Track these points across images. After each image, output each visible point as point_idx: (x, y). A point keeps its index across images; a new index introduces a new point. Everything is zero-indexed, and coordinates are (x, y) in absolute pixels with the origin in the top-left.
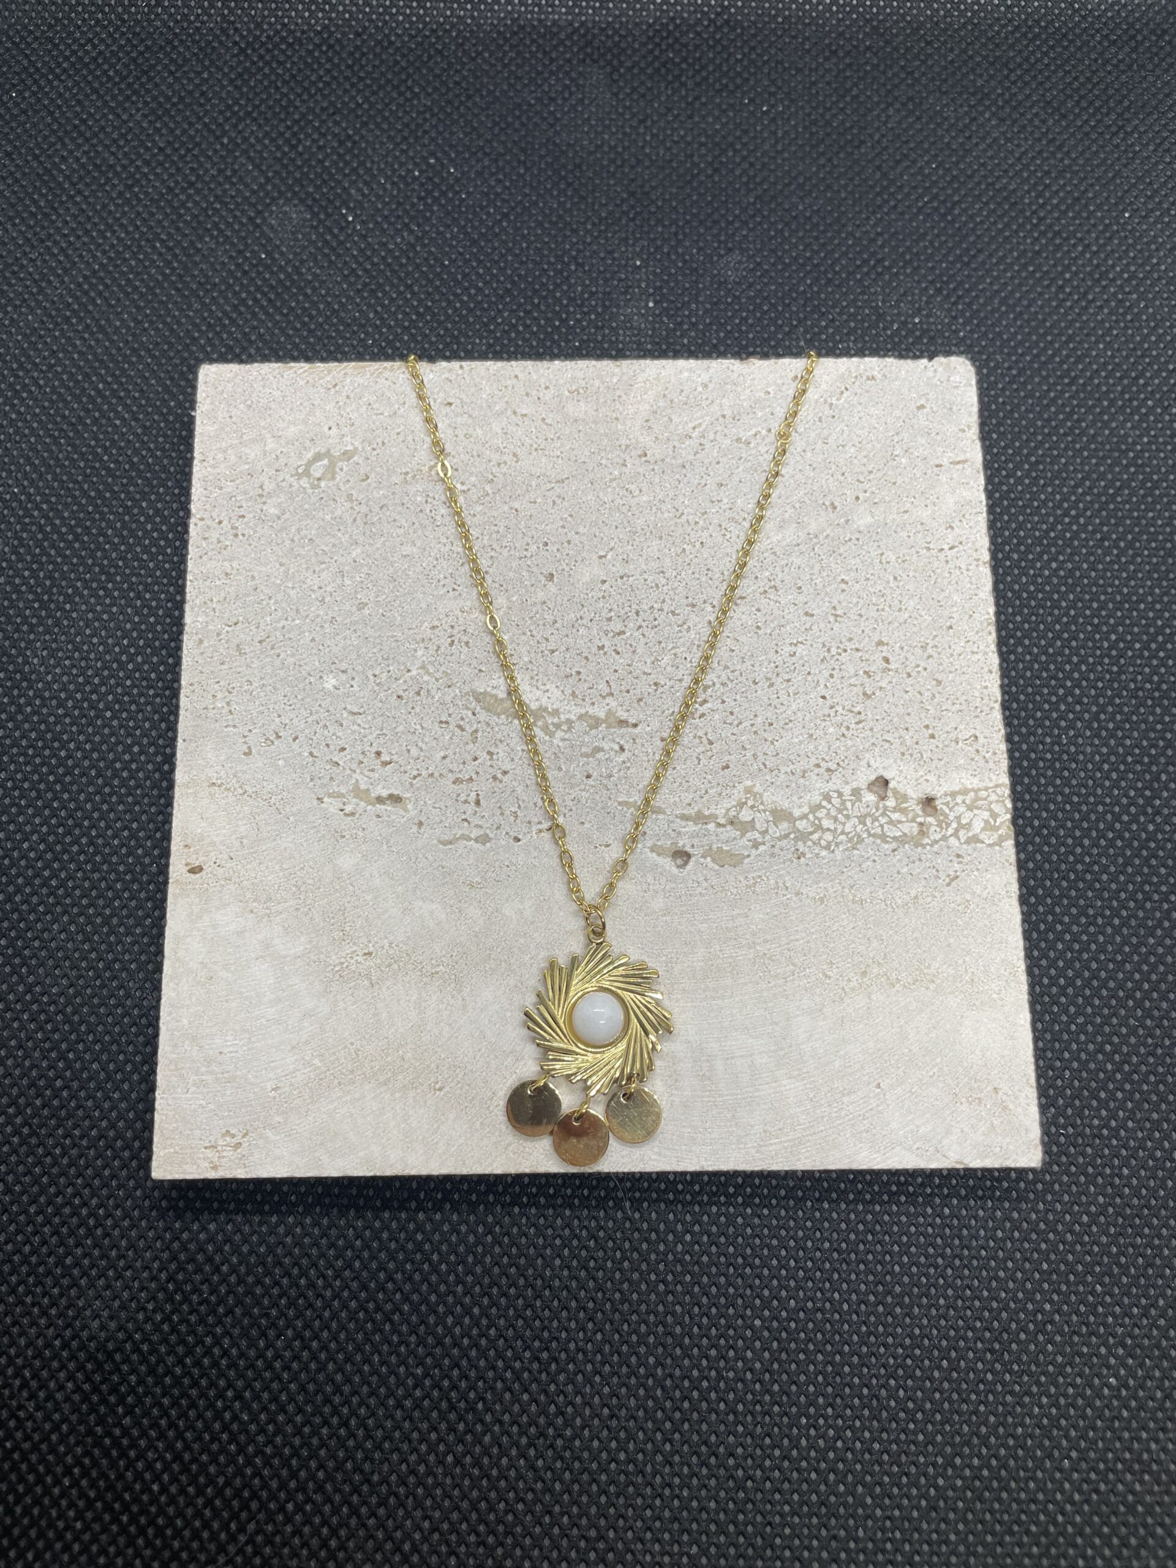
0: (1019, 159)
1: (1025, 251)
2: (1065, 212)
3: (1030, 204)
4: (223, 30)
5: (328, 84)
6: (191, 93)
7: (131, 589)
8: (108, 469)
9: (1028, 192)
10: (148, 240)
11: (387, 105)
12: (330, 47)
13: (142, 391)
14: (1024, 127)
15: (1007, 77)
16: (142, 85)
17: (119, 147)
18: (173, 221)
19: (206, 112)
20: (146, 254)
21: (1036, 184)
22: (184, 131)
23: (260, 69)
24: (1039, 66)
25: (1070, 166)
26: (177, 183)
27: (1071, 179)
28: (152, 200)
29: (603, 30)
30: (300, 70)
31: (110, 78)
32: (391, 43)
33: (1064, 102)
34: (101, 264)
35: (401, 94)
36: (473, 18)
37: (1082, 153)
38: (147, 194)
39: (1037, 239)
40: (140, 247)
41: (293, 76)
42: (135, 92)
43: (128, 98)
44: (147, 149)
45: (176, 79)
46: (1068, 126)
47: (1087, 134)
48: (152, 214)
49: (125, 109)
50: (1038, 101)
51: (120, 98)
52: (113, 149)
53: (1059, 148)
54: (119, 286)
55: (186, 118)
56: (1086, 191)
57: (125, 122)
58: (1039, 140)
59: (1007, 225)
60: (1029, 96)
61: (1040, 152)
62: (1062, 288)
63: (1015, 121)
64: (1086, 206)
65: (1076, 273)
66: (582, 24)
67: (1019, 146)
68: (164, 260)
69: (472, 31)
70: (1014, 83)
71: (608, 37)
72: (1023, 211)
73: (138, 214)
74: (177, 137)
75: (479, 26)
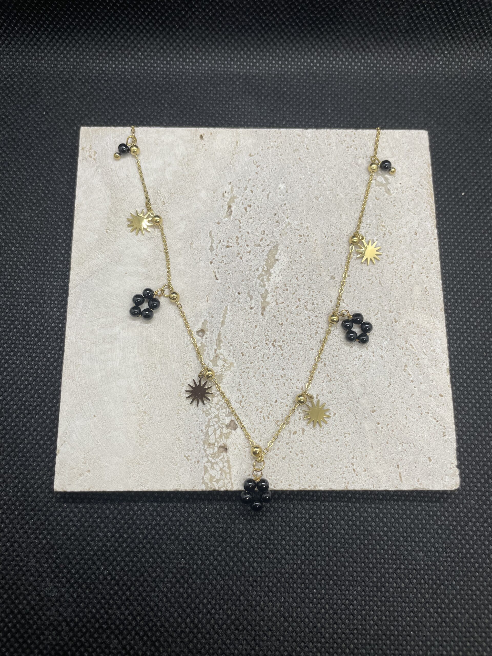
0: (447, 143)
1: (450, 188)
2: (469, 170)
3: (453, 165)
4: (74, 73)
5: (124, 101)
6: (58, 104)
7: (26, 352)
8: (16, 291)
9: (452, 159)
10: (37, 176)
11: (152, 113)
12: (125, 82)
13: (33, 252)
14: (450, 128)
15: (442, 103)
16: (35, 99)
17: (24, 130)
18: (49, 167)
19: (66, 114)
20: (36, 183)
21: (455, 156)
22: (56, 123)
23: (92, 93)
24: (457, 98)
25: (471, 147)
26: (51, 148)
27: (472, 154)
28: (39, 156)
29: (254, 76)
30: (110, 94)
31: (19, 95)
32: (154, 81)
33: (468, 116)
34: (14, 188)
35: (158, 107)
36: (192, 69)
37: (477, 141)
38: (37, 153)
39: (456, 182)
40: (33, 179)
41: (107, 97)
42: (32, 103)
43: (28, 105)
44: (37, 131)
45: (51, 97)
46: (470, 128)
47: (479, 132)
48: (39, 164)
49: (27, 111)
50: (456, 115)
51: (25, 106)
52: (21, 131)
53: (466, 138)
54: (23, 199)
55: (56, 116)
56: (479, 160)
57: (26, 117)
58: (457, 134)
59: (442, 176)
60: (452, 113)
61: (457, 140)
62: (468, 206)
63: (446, 125)
64: (479, 167)
65: (475, 199)
66: (244, 73)
67: (447, 137)
68: (45, 187)
69: (192, 76)
70: (445, 106)
71: (256, 80)
72: (449, 168)
73: (33, 163)
74: (52, 126)
75: (195, 73)
